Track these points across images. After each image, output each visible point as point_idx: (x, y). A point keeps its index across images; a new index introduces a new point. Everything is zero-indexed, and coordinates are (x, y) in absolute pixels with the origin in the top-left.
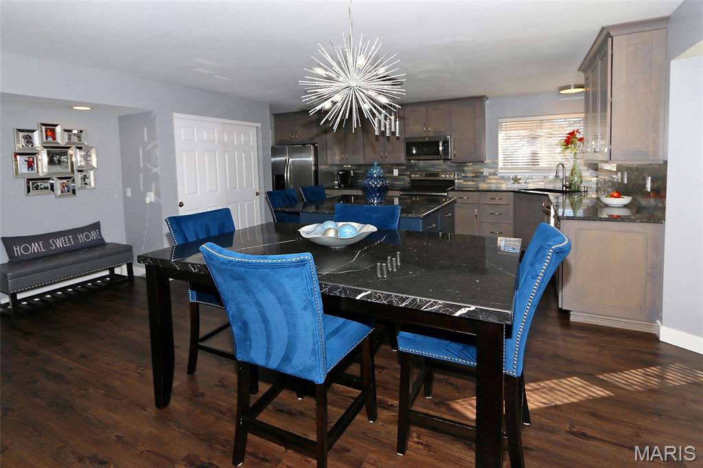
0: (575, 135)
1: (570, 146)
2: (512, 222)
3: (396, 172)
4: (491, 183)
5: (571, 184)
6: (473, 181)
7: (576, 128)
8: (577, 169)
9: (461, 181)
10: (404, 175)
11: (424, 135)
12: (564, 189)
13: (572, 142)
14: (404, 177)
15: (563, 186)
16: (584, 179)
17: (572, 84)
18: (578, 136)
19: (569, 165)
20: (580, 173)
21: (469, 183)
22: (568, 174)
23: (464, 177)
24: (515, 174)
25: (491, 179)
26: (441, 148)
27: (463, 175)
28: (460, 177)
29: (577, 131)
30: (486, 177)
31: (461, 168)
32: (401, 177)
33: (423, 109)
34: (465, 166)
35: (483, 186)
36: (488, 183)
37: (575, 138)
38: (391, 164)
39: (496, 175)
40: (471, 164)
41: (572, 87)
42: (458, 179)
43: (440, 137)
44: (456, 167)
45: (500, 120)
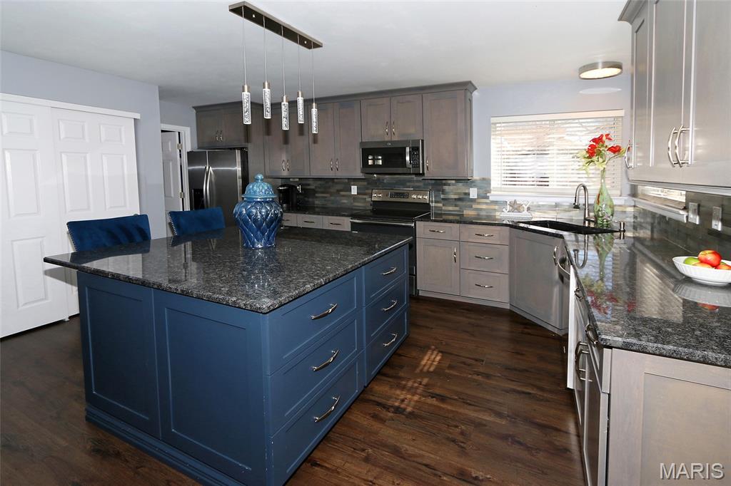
0: (603, 142)
1: (595, 158)
2: (506, 271)
3: (354, 190)
4: (481, 209)
5: (596, 217)
6: (456, 206)
7: (605, 133)
8: (605, 194)
9: (440, 205)
10: (365, 194)
11: (387, 139)
12: (587, 225)
13: (599, 153)
14: (365, 197)
15: (585, 219)
16: (616, 209)
17: (600, 61)
18: (609, 144)
19: (593, 189)
20: (611, 200)
21: (451, 208)
22: (592, 200)
23: (443, 199)
24: (515, 198)
25: (479, 203)
26: (408, 158)
27: (442, 196)
28: (438, 199)
29: (607, 135)
30: (473, 200)
31: (439, 187)
32: (360, 196)
33: (385, 101)
34: (445, 185)
35: (469, 213)
36: (477, 209)
37: (602, 146)
38: (348, 179)
39: (488, 198)
40: (454, 182)
41: (600, 65)
42: (436, 202)
43: (407, 142)
44: (432, 184)
45: (493, 120)
